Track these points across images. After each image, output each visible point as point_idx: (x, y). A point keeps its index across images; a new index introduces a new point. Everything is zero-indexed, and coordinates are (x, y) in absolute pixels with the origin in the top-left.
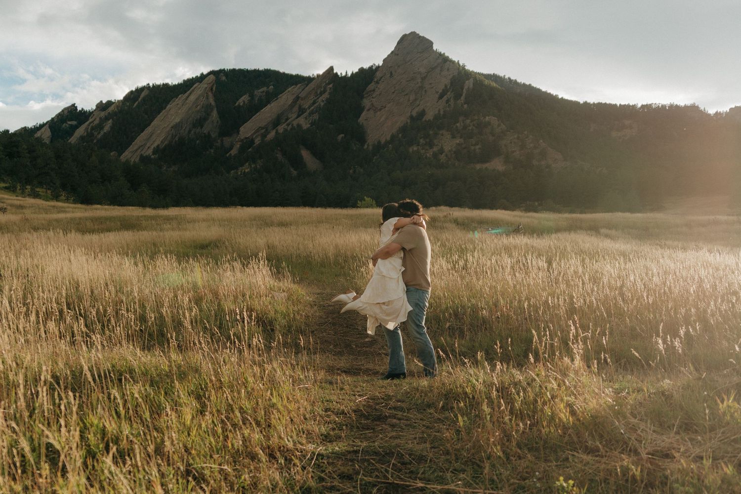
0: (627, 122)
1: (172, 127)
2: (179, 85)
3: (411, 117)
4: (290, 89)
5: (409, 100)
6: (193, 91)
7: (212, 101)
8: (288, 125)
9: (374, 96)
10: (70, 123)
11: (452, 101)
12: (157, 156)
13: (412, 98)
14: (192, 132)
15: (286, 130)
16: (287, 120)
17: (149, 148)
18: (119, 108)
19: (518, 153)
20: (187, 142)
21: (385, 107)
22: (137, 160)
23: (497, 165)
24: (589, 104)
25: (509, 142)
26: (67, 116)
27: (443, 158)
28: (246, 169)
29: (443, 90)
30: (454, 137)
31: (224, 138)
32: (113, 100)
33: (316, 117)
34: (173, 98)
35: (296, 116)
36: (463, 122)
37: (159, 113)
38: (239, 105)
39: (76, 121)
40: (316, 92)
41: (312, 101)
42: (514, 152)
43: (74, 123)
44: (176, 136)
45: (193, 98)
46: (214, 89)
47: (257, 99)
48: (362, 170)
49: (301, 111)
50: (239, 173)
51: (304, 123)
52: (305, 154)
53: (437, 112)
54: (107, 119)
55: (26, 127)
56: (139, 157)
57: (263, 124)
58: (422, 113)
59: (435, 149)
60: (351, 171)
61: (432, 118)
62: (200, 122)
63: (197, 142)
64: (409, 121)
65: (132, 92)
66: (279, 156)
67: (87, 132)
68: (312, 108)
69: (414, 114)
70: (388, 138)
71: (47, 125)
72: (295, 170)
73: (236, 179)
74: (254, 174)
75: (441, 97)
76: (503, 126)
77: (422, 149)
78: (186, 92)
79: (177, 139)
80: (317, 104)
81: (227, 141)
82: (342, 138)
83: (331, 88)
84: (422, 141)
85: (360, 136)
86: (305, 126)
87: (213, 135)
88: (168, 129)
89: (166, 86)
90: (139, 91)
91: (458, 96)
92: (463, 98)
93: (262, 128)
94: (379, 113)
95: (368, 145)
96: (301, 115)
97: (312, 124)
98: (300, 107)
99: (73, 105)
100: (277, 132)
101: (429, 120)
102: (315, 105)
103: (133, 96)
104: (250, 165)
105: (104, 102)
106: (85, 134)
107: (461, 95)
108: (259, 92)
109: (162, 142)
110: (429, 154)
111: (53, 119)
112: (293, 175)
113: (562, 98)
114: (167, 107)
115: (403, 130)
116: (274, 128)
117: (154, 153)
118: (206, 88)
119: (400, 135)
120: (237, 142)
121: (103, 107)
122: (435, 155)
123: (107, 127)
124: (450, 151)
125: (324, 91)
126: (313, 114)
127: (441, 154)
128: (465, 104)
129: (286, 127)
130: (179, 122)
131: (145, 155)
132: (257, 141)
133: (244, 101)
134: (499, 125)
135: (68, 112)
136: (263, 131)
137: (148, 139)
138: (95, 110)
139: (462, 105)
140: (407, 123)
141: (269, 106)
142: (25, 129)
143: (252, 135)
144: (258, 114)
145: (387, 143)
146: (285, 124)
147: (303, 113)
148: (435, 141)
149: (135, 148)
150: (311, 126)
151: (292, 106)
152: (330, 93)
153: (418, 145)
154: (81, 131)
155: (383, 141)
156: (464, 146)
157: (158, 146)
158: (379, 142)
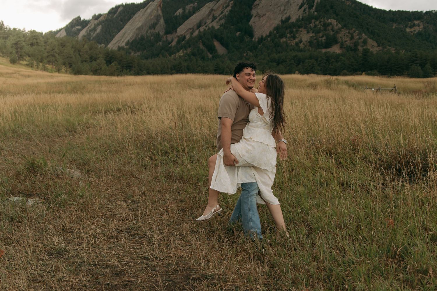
0: (416, 22)
1: (137, 29)
2: (141, 4)
3: (282, 21)
4: (207, 4)
5: (280, 10)
6: (149, 7)
7: (160, 12)
8: (206, 27)
9: (258, 8)
10: (77, 27)
11: (307, 10)
12: (128, 47)
13: (282, 8)
14: (149, 32)
15: (205, 30)
16: (205, 23)
17: (123, 42)
18: (106, 18)
19: (349, 42)
20: (145, 38)
21: (265, 15)
22: (116, 49)
23: (336, 50)
24: (392, 11)
25: (343, 35)
26: (75, 23)
27: (301, 45)
28: (181, 53)
29: (302, 4)
30: (308, 33)
31: (168, 35)
32: (102, 13)
33: (223, 21)
34: (137, 12)
35: (211, 21)
36: (314, 23)
37: (129, 20)
38: (177, 15)
39: (80, 26)
40: (223, 6)
41: (221, 12)
42: (346, 41)
43: (79, 27)
44: (139, 34)
45: (149, 11)
46: (161, 5)
47: (187, 11)
48: (251, 54)
49: (214, 18)
50: (177, 56)
51: (216, 25)
52: (217, 44)
53: (298, 17)
54: (98, 25)
55: (51, 31)
56: (117, 47)
57: (191, 26)
58: (289, 18)
59: (297, 40)
60: (245, 54)
61: (295, 21)
62: (153, 26)
63: (152, 38)
64: (280, 23)
65: (113, 9)
66: (201, 46)
67: (87, 33)
68: (221, 16)
69: (284, 19)
70: (268, 34)
71: (64, 29)
72: (211, 54)
73: (175, 59)
74: (186, 57)
75: (300, 8)
76: (340, 26)
77: (289, 40)
78: (145, 7)
79: (140, 36)
80: (224, 13)
81: (170, 37)
82: (239, 34)
83: (232, 4)
84: (288, 35)
85: (250, 33)
86: (217, 27)
87: (161, 33)
88: (134, 31)
89: (133, 4)
90: (117, 7)
91: (310, 7)
92: (314, 8)
93: (191, 29)
94: (261, 18)
95: (255, 38)
96: (214, 20)
97: (221, 26)
98: (213, 15)
99: (79, 17)
100: (199, 31)
101: (293, 22)
102: (223, 14)
103: (114, 11)
104: (183, 51)
105: (97, 14)
106: (86, 34)
107: (313, 6)
108: (189, 7)
109: (131, 38)
110: (294, 43)
111: (67, 26)
112: (209, 57)
113: (375, 8)
114: (134, 17)
115: (277, 28)
116: (197, 29)
117: (126, 45)
118: (157, 5)
119: (275, 32)
120: (175, 37)
121: (96, 17)
122: (297, 44)
123: (99, 29)
124: (306, 41)
125: (228, 6)
126: (221, 19)
127: (301, 43)
128: (315, 12)
129: (205, 28)
130: (141, 26)
131: (121, 46)
132: (188, 37)
133: (179, 13)
134: (337, 25)
135: (76, 21)
136: (191, 30)
137: (123, 37)
138: (92, 20)
139: (314, 13)
140: (279, 24)
141: (194, 15)
142: (51, 32)
143: (184, 33)
144: (188, 20)
145: (267, 36)
146: (204, 26)
147: (215, 19)
148: (297, 35)
149: (115, 42)
150: (220, 27)
151: (209, 15)
152: (232, 7)
153: (286, 38)
154: (83, 32)
155: (264, 36)
156: (315, 38)
157: (128, 41)
158: (262, 36)
